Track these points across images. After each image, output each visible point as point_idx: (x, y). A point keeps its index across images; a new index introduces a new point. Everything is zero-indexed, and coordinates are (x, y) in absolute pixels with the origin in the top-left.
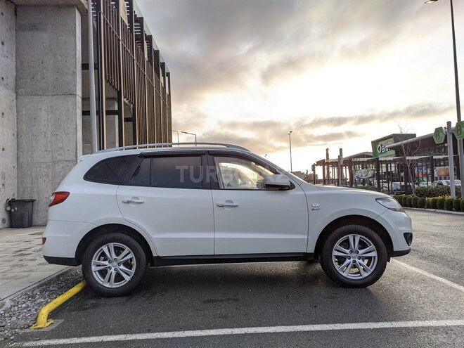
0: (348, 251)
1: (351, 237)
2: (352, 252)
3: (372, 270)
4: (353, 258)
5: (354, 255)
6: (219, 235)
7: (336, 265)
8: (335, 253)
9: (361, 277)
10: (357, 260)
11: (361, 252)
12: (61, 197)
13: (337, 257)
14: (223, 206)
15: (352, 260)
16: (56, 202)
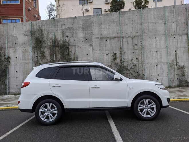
0: (144, 106)
1: (144, 100)
2: (146, 106)
3: (155, 112)
4: (147, 109)
5: (147, 107)
6: (91, 100)
7: (140, 112)
8: (139, 108)
9: (151, 116)
10: (148, 109)
11: (149, 106)
12: (26, 84)
13: (140, 109)
14: (93, 88)
15: (146, 109)
16: (24, 86)
